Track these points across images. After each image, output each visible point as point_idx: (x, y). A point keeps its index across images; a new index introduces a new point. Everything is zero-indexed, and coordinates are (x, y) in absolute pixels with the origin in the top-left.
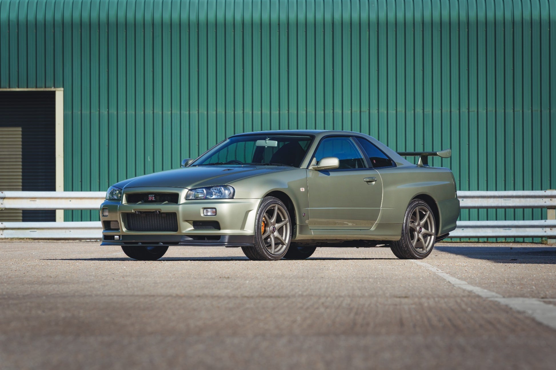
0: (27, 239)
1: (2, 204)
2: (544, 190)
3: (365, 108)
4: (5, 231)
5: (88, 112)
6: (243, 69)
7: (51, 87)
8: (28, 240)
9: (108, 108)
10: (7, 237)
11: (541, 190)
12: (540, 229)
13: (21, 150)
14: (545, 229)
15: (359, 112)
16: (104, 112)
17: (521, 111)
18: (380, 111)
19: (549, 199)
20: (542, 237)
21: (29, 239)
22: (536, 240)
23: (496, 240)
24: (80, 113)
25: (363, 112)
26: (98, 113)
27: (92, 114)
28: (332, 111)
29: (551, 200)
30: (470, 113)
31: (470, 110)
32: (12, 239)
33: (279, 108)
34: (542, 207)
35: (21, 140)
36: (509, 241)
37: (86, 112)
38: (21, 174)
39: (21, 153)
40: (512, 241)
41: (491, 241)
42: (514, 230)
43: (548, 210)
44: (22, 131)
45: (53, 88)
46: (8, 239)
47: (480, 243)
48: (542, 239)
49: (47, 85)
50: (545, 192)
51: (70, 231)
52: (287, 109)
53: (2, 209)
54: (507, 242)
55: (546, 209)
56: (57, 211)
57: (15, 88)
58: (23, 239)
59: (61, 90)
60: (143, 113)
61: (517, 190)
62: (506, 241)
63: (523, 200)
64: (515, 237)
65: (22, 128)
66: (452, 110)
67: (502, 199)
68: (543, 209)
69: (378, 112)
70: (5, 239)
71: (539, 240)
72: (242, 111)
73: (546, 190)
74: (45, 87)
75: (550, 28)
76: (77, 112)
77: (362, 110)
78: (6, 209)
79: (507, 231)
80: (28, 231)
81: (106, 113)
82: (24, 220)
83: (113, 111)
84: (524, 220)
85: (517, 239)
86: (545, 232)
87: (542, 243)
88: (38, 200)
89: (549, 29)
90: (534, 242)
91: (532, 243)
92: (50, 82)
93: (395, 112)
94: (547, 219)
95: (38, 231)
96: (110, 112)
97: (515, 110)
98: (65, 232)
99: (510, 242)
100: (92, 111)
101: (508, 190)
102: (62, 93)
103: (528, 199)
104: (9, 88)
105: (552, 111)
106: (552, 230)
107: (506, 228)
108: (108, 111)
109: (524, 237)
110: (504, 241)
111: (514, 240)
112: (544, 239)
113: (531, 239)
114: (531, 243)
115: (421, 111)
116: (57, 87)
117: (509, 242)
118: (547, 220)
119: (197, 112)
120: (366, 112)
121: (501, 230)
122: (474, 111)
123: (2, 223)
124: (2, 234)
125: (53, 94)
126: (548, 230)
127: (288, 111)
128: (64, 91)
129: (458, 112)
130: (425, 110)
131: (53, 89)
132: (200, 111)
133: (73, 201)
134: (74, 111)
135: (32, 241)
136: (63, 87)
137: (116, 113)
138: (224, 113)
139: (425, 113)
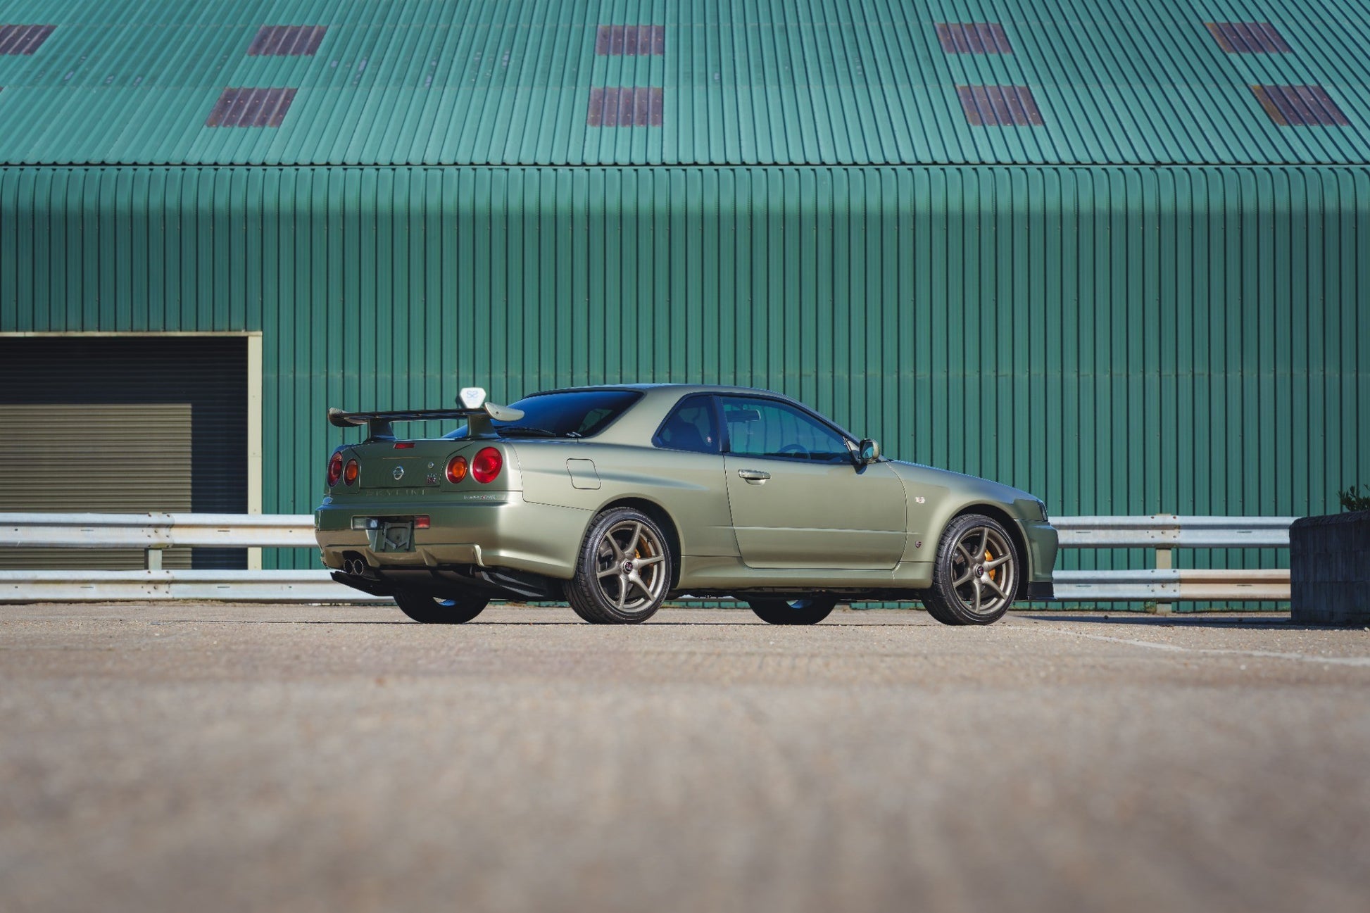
0: (212, 600)
1: (167, 536)
2: (1150, 515)
3: (809, 369)
4: (173, 586)
5: (307, 375)
6: (589, 297)
7: (240, 330)
8: (214, 603)
9: (343, 369)
10: (177, 596)
11: (1145, 514)
12: (1143, 587)
13: (190, 444)
14: (1152, 586)
15: (797, 376)
16: (336, 374)
17: (1092, 376)
18: (836, 374)
19: (1159, 532)
20: (1145, 600)
21: (217, 600)
22: (1134, 606)
23: (1063, 606)
24: (291, 376)
25: (806, 376)
26: (324, 376)
27: (313, 379)
28: (749, 375)
29: (1162, 533)
30: (1000, 379)
31: (1000, 373)
32: (186, 600)
33: (654, 369)
34: (1145, 547)
35: (190, 425)
36: (1087, 607)
37: (303, 375)
38: (190, 487)
39: (190, 449)
40: (1091, 608)
41: (1053, 608)
42: (1095, 587)
43: (1157, 551)
44: (193, 410)
45: (243, 331)
46: (178, 600)
47: (1034, 610)
48: (1145, 603)
49: (233, 326)
50: (1153, 518)
51: (290, 587)
52: (668, 371)
53: (168, 546)
54: (1083, 610)
55: (1153, 549)
56: (250, 550)
57: (175, 331)
58: (206, 600)
59: (257, 336)
60: (406, 377)
61: (1084, 515)
62: (1081, 608)
63: (1112, 533)
64: (1096, 600)
65: (193, 406)
66: (967, 373)
67: (1075, 531)
68: (1148, 550)
69: (833, 376)
70: (173, 600)
71: (1141, 605)
72: (586, 375)
73: (1153, 514)
74: (230, 330)
75: (1143, 226)
76: (286, 374)
77: (803, 373)
78: (175, 546)
79: (1084, 588)
80: (215, 586)
81: (340, 376)
82: (195, 566)
83: (352, 373)
84: (1112, 569)
85: (1100, 605)
86: (1152, 591)
87: (1145, 612)
88: (232, 530)
89: (1141, 228)
90: (1131, 609)
91: (1129, 611)
92: (237, 321)
93: (863, 376)
94: (1155, 568)
95: (232, 586)
96: (346, 374)
97: (1081, 373)
98: (282, 588)
99: (1089, 610)
100: (313, 374)
101: (1069, 515)
102: (260, 339)
103: (1122, 532)
104: (165, 330)
105: (1147, 376)
106: (1165, 588)
107: (1080, 585)
108: (343, 373)
109: (1112, 600)
110: (1076, 607)
111: (1094, 606)
112: (1149, 604)
113: (1125, 604)
114: (1126, 611)
115: (911, 376)
116: (251, 331)
117: (1086, 610)
118: (1155, 570)
119: (504, 376)
120: (810, 376)
121: (1073, 587)
122: (1006, 375)
123: (168, 572)
124: (167, 592)
125: (244, 342)
126: (1157, 587)
127: (670, 373)
128: (263, 336)
129: (977, 376)
130: (918, 374)
131: (243, 334)
132: (509, 374)
133: (295, 531)
134: (281, 374)
135: (222, 604)
136: (262, 330)
137: (356, 377)
138: (552, 377)
139: (918, 378)
